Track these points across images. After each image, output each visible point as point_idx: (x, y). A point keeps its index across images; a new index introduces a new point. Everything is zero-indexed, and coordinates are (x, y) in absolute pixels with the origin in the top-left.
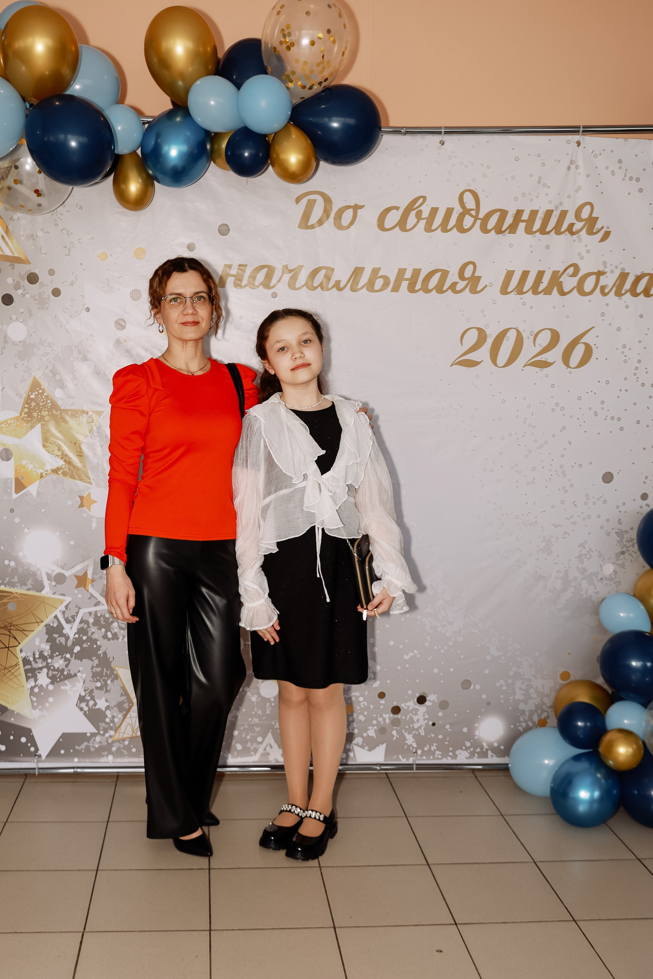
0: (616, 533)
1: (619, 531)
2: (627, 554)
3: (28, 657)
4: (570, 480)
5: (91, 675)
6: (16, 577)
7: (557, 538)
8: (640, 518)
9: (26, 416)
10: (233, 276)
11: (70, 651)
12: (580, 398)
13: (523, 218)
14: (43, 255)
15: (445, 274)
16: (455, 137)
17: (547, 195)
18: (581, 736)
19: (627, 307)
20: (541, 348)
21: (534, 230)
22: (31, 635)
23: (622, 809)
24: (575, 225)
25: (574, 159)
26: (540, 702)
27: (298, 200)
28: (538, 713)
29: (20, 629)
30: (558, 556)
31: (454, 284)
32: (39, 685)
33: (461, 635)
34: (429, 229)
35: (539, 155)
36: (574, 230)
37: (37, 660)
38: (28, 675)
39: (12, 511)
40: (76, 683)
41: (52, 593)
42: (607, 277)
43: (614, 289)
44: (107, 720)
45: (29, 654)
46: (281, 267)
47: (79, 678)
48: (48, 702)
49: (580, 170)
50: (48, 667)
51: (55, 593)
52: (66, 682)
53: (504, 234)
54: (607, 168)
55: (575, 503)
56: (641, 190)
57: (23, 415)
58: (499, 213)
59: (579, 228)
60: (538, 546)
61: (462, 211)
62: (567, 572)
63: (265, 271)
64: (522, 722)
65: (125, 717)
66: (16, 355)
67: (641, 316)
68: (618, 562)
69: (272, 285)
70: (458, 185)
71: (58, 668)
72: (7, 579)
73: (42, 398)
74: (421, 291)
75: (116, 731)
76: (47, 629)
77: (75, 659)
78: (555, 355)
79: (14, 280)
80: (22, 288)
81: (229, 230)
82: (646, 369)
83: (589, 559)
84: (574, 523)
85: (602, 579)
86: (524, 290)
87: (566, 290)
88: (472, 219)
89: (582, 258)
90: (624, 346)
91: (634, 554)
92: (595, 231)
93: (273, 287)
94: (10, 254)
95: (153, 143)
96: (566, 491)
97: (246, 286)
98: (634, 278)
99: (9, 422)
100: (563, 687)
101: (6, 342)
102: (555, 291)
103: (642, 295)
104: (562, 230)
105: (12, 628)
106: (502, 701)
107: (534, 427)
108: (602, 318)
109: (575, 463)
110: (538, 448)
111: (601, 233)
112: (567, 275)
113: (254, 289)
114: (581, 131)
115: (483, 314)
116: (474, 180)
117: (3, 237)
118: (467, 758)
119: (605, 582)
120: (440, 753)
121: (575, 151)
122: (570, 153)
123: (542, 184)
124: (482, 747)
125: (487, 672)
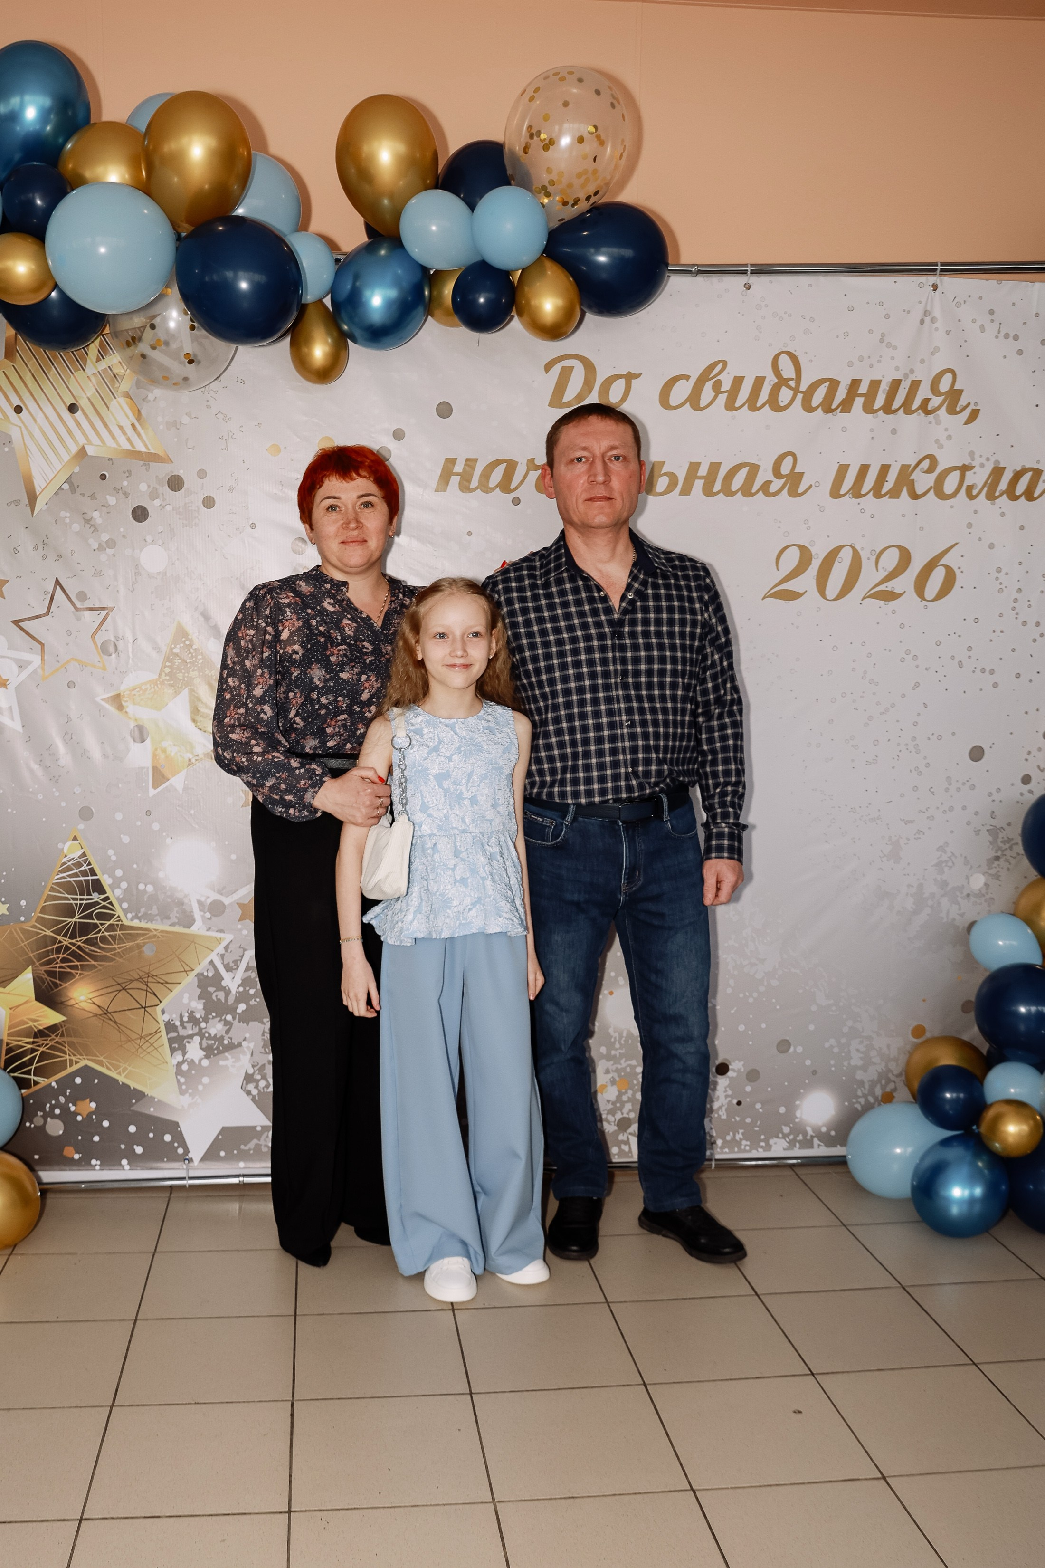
0: (988, 830)
1: (992, 827)
2: (1005, 859)
3: (172, 1020)
4: (925, 758)
5: (262, 1044)
6: (155, 907)
7: (908, 839)
8: (1023, 809)
9: (168, 678)
10: (457, 474)
11: (232, 1010)
12: (938, 643)
13: (860, 392)
14: (191, 450)
15: (754, 469)
16: (765, 279)
17: (893, 358)
18: (951, 1112)
19: (1003, 515)
20: (886, 573)
21: (876, 407)
22: (177, 989)
23: (1011, 1212)
24: (931, 401)
25: (928, 308)
26: (884, 1069)
27: (548, 367)
28: (881, 1084)
29: (164, 981)
30: (908, 864)
31: (768, 484)
32: (189, 1060)
33: (777, 976)
34: (730, 406)
35: (881, 304)
36: (929, 408)
37: (185, 1024)
38: (173, 1046)
39: (148, 813)
40: (241, 1056)
41: (205, 929)
42: (975, 473)
43: (986, 489)
45: (174, 1016)
46: (522, 462)
47: (245, 1049)
48: (201, 1083)
49: (938, 324)
50: (201, 1034)
51: (210, 928)
52: (226, 1054)
53: (834, 413)
54: (974, 321)
55: (932, 790)
56: (1020, 352)
57: (163, 677)
58: (827, 384)
59: (936, 406)
60: (881, 851)
61: (776, 380)
62: (921, 887)
63: (503, 467)
64: (860, 1097)
66: (152, 593)
68: (990, 871)
69: (512, 487)
70: (770, 345)
71: (215, 1035)
72: (143, 910)
73: (190, 653)
74: (722, 493)
76: (199, 981)
77: (239, 1021)
78: (905, 583)
79: (149, 486)
80: (161, 498)
81: (451, 411)
83: (950, 867)
84: (931, 818)
85: (969, 895)
86: (863, 492)
87: (919, 491)
88: (791, 392)
89: (941, 447)
90: (999, 570)
91: (1016, 858)
92: (958, 409)
93: (515, 489)
94: (143, 449)
95: (348, 287)
96: (920, 773)
97: (476, 489)
98: (1012, 475)
99: (143, 687)
100: (916, 1047)
101: (137, 574)
102: (905, 492)
103: (1023, 497)
104: (914, 407)
105: (150, 979)
106: (833, 1069)
107: (877, 684)
108: (969, 530)
109: (933, 734)
110: (882, 713)
111: (967, 412)
112: (920, 470)
113: (487, 493)
114: (938, 271)
115: (807, 525)
116: (793, 338)
117: (133, 425)
118: (784, 1150)
119: (973, 899)
120: (748, 1143)
121: (930, 298)
122: (924, 300)
123: (885, 343)
124: (805, 1133)
125: (812, 1028)
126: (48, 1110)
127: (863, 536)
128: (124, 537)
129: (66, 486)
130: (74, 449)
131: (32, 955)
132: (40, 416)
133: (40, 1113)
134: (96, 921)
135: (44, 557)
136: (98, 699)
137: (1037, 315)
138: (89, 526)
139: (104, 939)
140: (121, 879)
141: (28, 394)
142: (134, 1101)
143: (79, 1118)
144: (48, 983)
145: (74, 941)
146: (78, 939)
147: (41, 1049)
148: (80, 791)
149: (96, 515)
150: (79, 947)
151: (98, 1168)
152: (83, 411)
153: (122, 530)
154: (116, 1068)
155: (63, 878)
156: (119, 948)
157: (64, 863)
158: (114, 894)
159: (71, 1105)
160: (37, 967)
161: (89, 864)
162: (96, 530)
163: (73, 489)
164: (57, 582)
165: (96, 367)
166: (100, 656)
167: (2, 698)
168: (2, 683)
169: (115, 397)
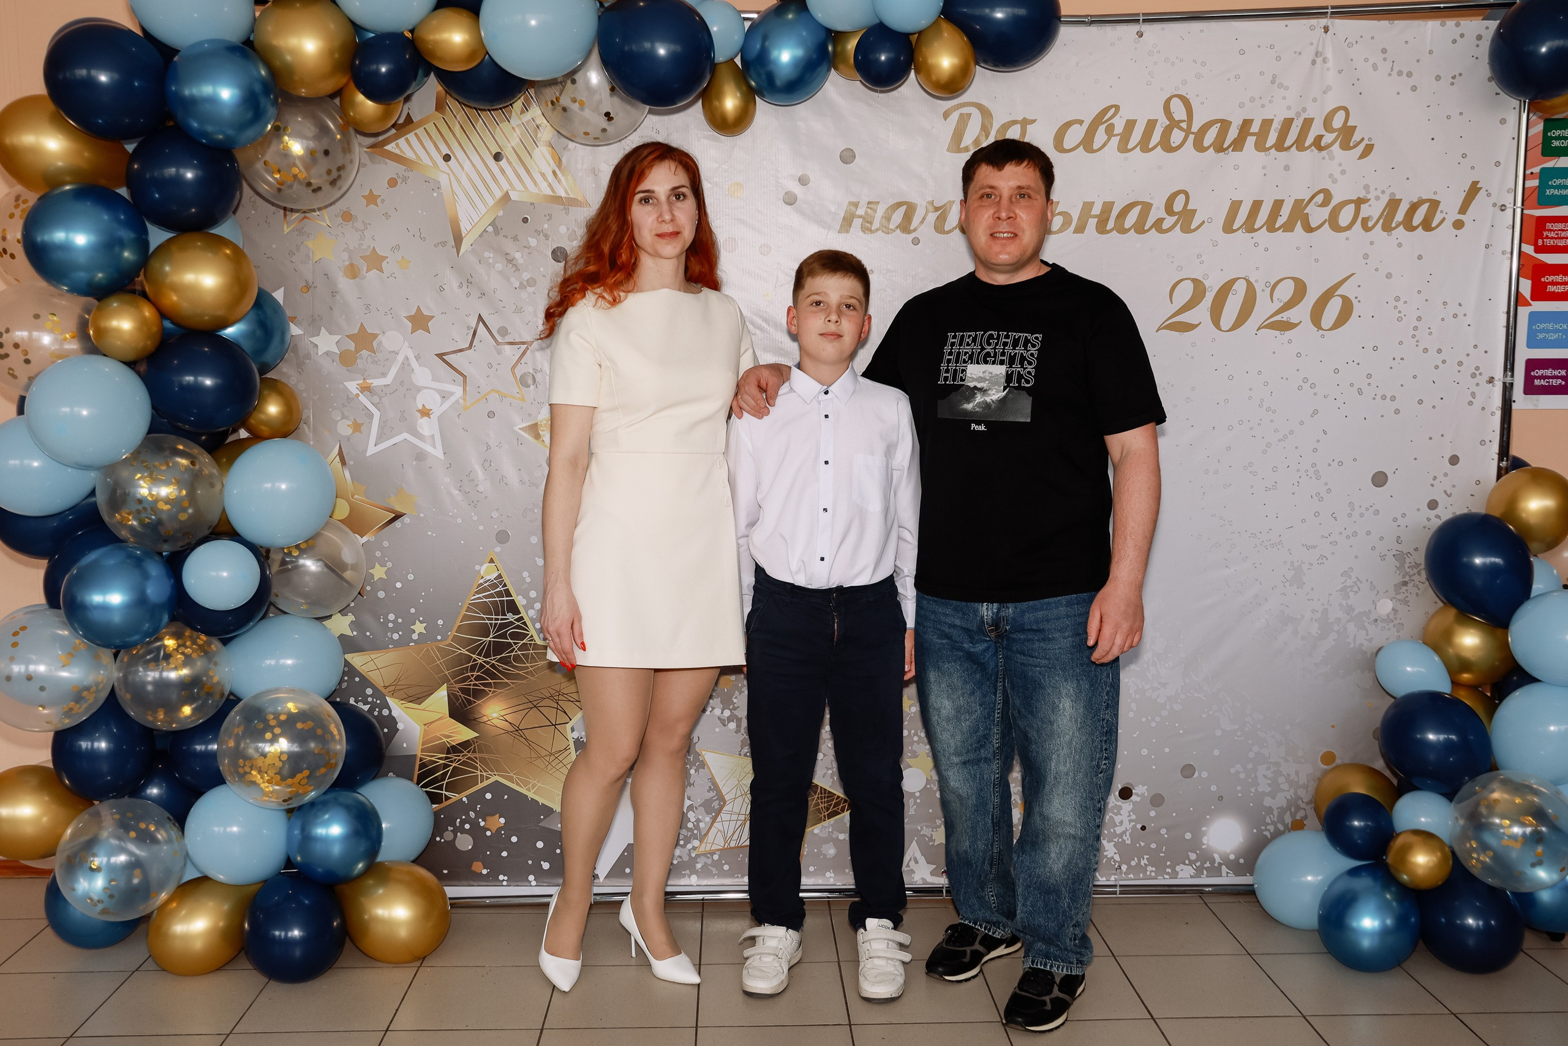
0: (1394, 555)
1: (1398, 552)
2: (1410, 585)
3: (581, 738)
4: (1326, 484)
7: (1311, 565)
8: (1428, 534)
10: (859, 216)
13: (1251, 131)
15: (1147, 207)
16: (1156, 26)
17: (1284, 98)
18: (1359, 841)
19: (1399, 245)
20: (1282, 304)
21: (1268, 145)
23: (1422, 945)
24: (1324, 137)
25: (1320, 49)
26: (1293, 796)
27: (946, 115)
28: (1291, 812)
29: (572, 700)
30: (1312, 589)
31: (1160, 221)
33: (1179, 701)
34: (1123, 148)
36: (1322, 144)
42: (1370, 206)
43: (1381, 221)
44: (690, 825)
46: (925, 204)
49: (1330, 64)
53: (1226, 152)
54: (1366, 60)
55: (1334, 515)
56: (1414, 88)
58: (1219, 125)
59: (1329, 142)
60: (1283, 577)
61: (1168, 123)
62: (1325, 612)
63: (903, 209)
64: (1269, 824)
65: (714, 820)
67: (1420, 257)
68: (1398, 597)
69: (912, 228)
70: (1162, 89)
74: (1115, 232)
75: (701, 841)
78: (1301, 313)
79: (568, 229)
81: (854, 157)
82: (1429, 328)
83: (1357, 592)
84: (1334, 543)
85: (1376, 620)
86: (1256, 227)
87: (1313, 226)
88: (1183, 134)
89: (1335, 181)
90: (1397, 299)
91: (1420, 586)
92: (1351, 145)
93: (915, 230)
94: (563, 194)
95: (758, 46)
96: (1321, 499)
97: (877, 230)
98: (1408, 206)
100: (1326, 773)
102: (1298, 226)
103: (1420, 228)
104: (1306, 145)
105: (561, 697)
106: (1240, 795)
107: (1274, 412)
108: (1366, 261)
109: (1333, 460)
110: (1280, 441)
111: (1362, 147)
112: (1314, 204)
113: (888, 233)
114: (1329, 13)
115: (1199, 260)
116: (1184, 82)
117: (554, 173)
118: (1191, 877)
119: (1381, 625)
120: (1154, 869)
121: (1321, 39)
122: (1315, 43)
123: (1277, 83)
124: (1213, 861)
125: (1216, 752)
126: (458, 825)
127: (1257, 268)
128: (544, 276)
129: (490, 229)
130: (499, 194)
131: (447, 673)
132: (467, 165)
133: (450, 828)
134: (510, 641)
135: (468, 295)
136: (516, 428)
137: (1431, 52)
138: (511, 265)
139: (517, 658)
140: (535, 600)
141: (456, 144)
142: (542, 817)
143: (488, 833)
144: (462, 700)
145: (487, 660)
146: (492, 658)
147: (454, 765)
148: (497, 515)
149: (518, 255)
150: (493, 666)
151: (505, 883)
152: (508, 160)
153: (542, 269)
154: (526, 784)
155: (480, 598)
156: (532, 667)
157: (481, 584)
158: (529, 614)
159: (480, 820)
160: (452, 684)
161: (505, 585)
162: (517, 269)
163: (497, 231)
164: (480, 318)
165: (520, 119)
166: (519, 387)
167: (426, 426)
168: (425, 413)
169: (537, 146)
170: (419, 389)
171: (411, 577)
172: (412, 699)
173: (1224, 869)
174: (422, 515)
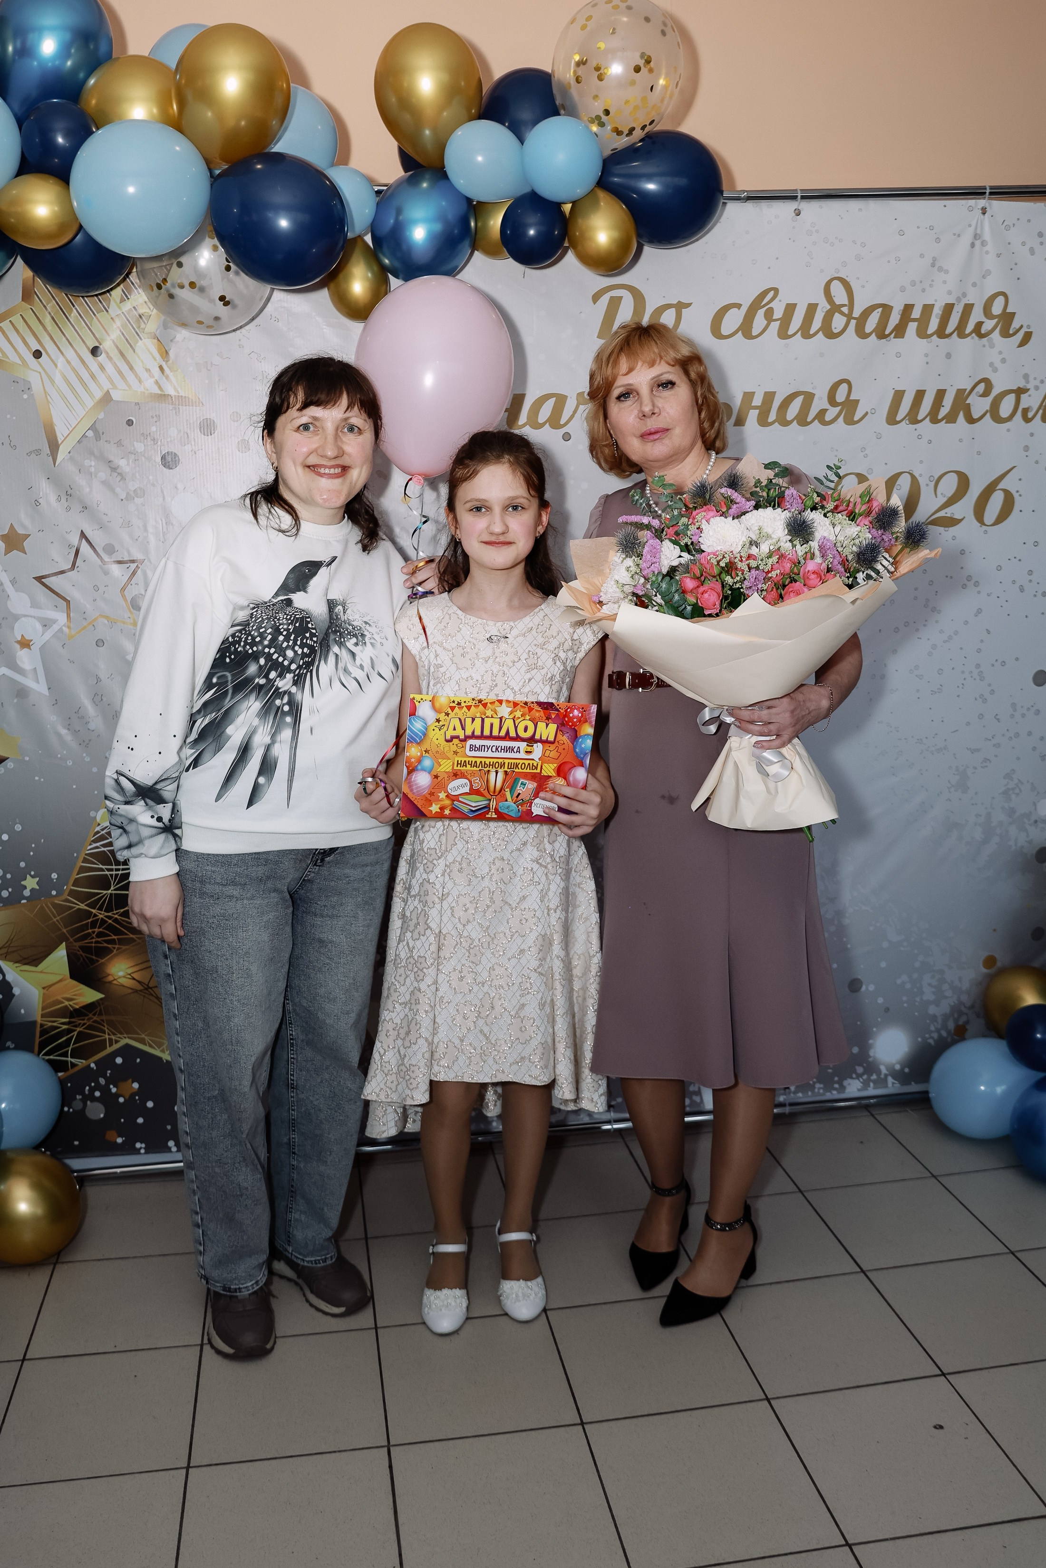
4: (990, 685)
7: (975, 768)
12: (999, 568)
13: (913, 317)
14: (223, 392)
15: (809, 397)
16: (815, 205)
17: (945, 282)
20: (945, 499)
21: (930, 331)
24: (984, 324)
25: (978, 232)
26: (957, 1002)
27: (596, 298)
28: (954, 1018)
30: (976, 793)
31: (823, 412)
33: (847, 915)
34: (783, 334)
35: (932, 228)
36: (983, 331)
42: (1030, 396)
43: (1041, 412)
46: (574, 396)
49: (988, 248)
53: (888, 339)
54: (1024, 244)
55: (997, 717)
58: (880, 310)
59: (990, 329)
60: (949, 782)
61: (829, 307)
62: (989, 815)
63: (552, 402)
64: (934, 1033)
69: (562, 422)
70: (822, 271)
74: (777, 423)
78: (964, 509)
79: (179, 431)
80: (193, 443)
83: (1018, 794)
84: (997, 745)
85: (1036, 822)
86: (919, 418)
87: (976, 416)
88: (845, 319)
89: (996, 370)
92: (1011, 332)
93: (565, 425)
94: (172, 392)
95: (391, 221)
96: (985, 701)
97: (525, 424)
100: (985, 978)
101: (169, 523)
102: (961, 417)
104: (968, 331)
106: (906, 1005)
107: (939, 612)
108: (1027, 453)
109: (996, 660)
110: (944, 642)
111: (1020, 335)
112: (976, 394)
113: (537, 428)
114: (987, 194)
115: (863, 453)
116: (844, 264)
117: (161, 368)
118: (859, 1090)
119: (1041, 825)
120: (822, 1086)
121: (979, 221)
122: (974, 224)
123: (936, 267)
124: (879, 1072)
125: (883, 965)
126: (87, 1092)
128: (153, 485)
129: (90, 434)
130: (99, 395)
131: (65, 931)
132: (61, 361)
133: (79, 1097)
135: (68, 509)
138: (116, 474)
141: (48, 338)
143: (121, 1100)
144: (84, 959)
145: (110, 914)
146: (115, 912)
147: (78, 1029)
149: (122, 463)
150: (116, 920)
151: (143, 1151)
152: (107, 353)
153: (151, 478)
154: (159, 1045)
155: (97, 848)
157: (98, 832)
159: (111, 1086)
160: (71, 943)
162: (123, 479)
163: (98, 437)
165: (120, 308)
166: (130, 611)
167: (26, 659)
168: (25, 644)
169: (141, 338)
170: (16, 618)
171: (18, 828)
172: (27, 961)
173: (890, 1080)
174: (27, 759)
